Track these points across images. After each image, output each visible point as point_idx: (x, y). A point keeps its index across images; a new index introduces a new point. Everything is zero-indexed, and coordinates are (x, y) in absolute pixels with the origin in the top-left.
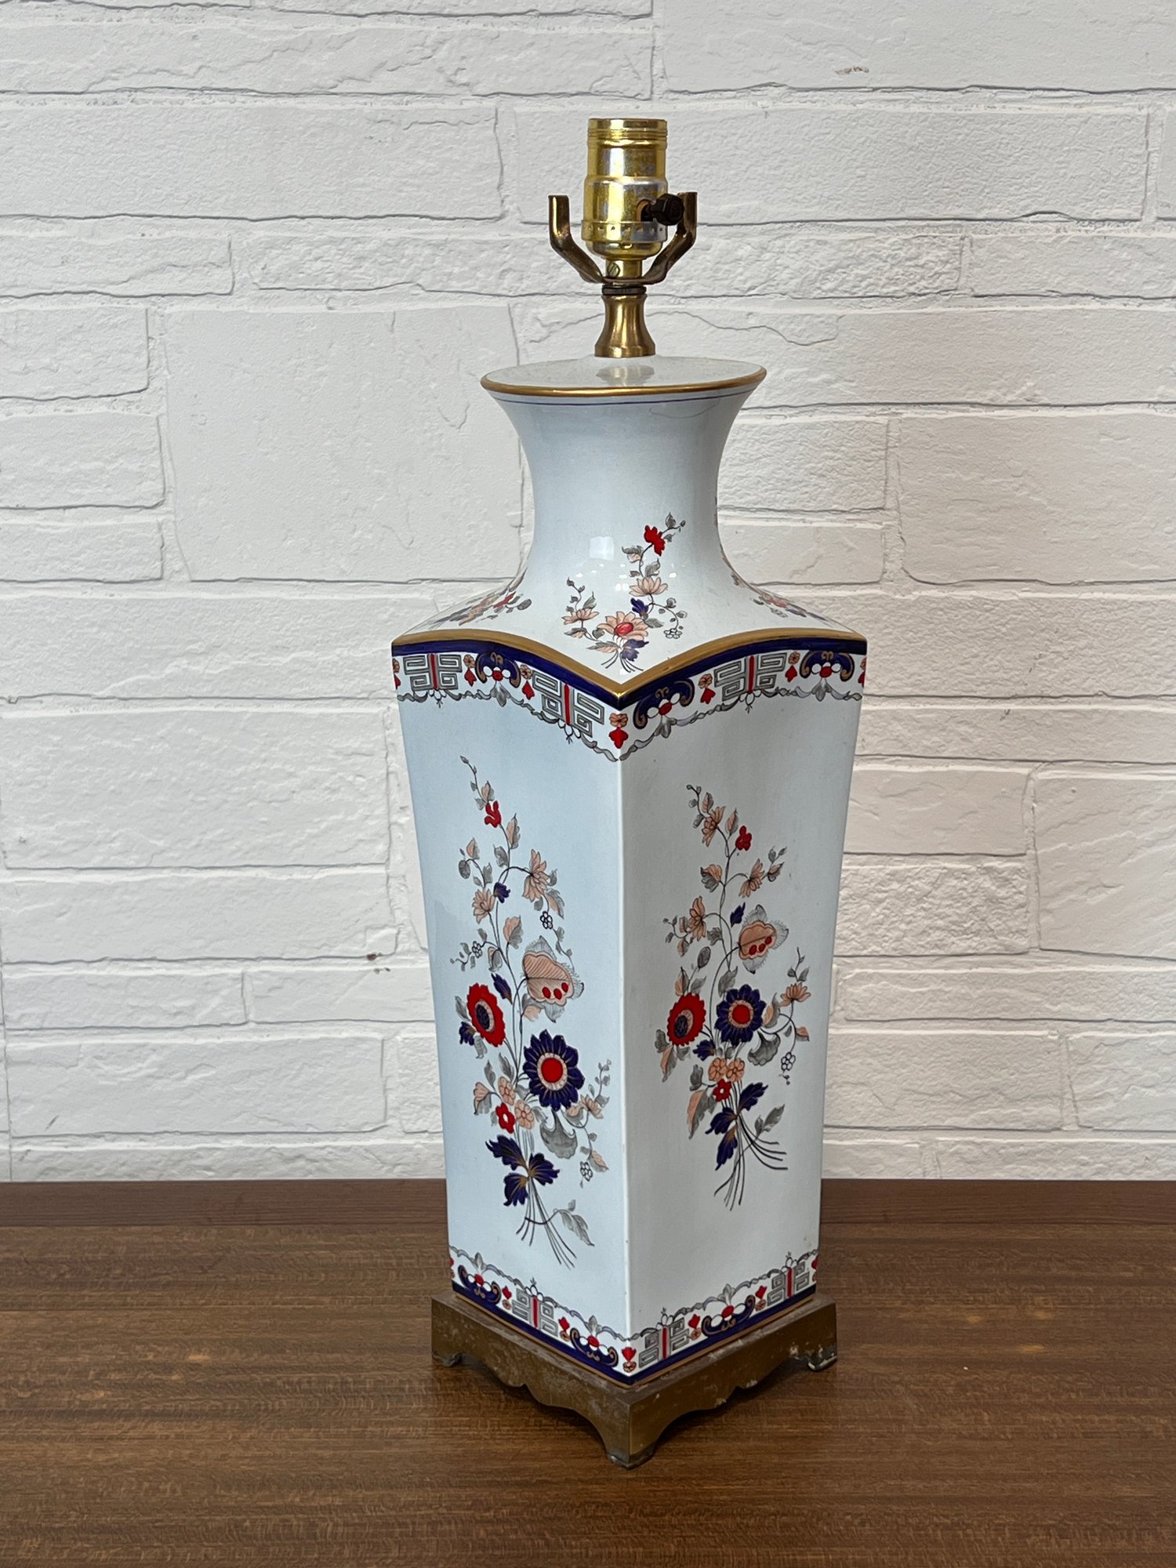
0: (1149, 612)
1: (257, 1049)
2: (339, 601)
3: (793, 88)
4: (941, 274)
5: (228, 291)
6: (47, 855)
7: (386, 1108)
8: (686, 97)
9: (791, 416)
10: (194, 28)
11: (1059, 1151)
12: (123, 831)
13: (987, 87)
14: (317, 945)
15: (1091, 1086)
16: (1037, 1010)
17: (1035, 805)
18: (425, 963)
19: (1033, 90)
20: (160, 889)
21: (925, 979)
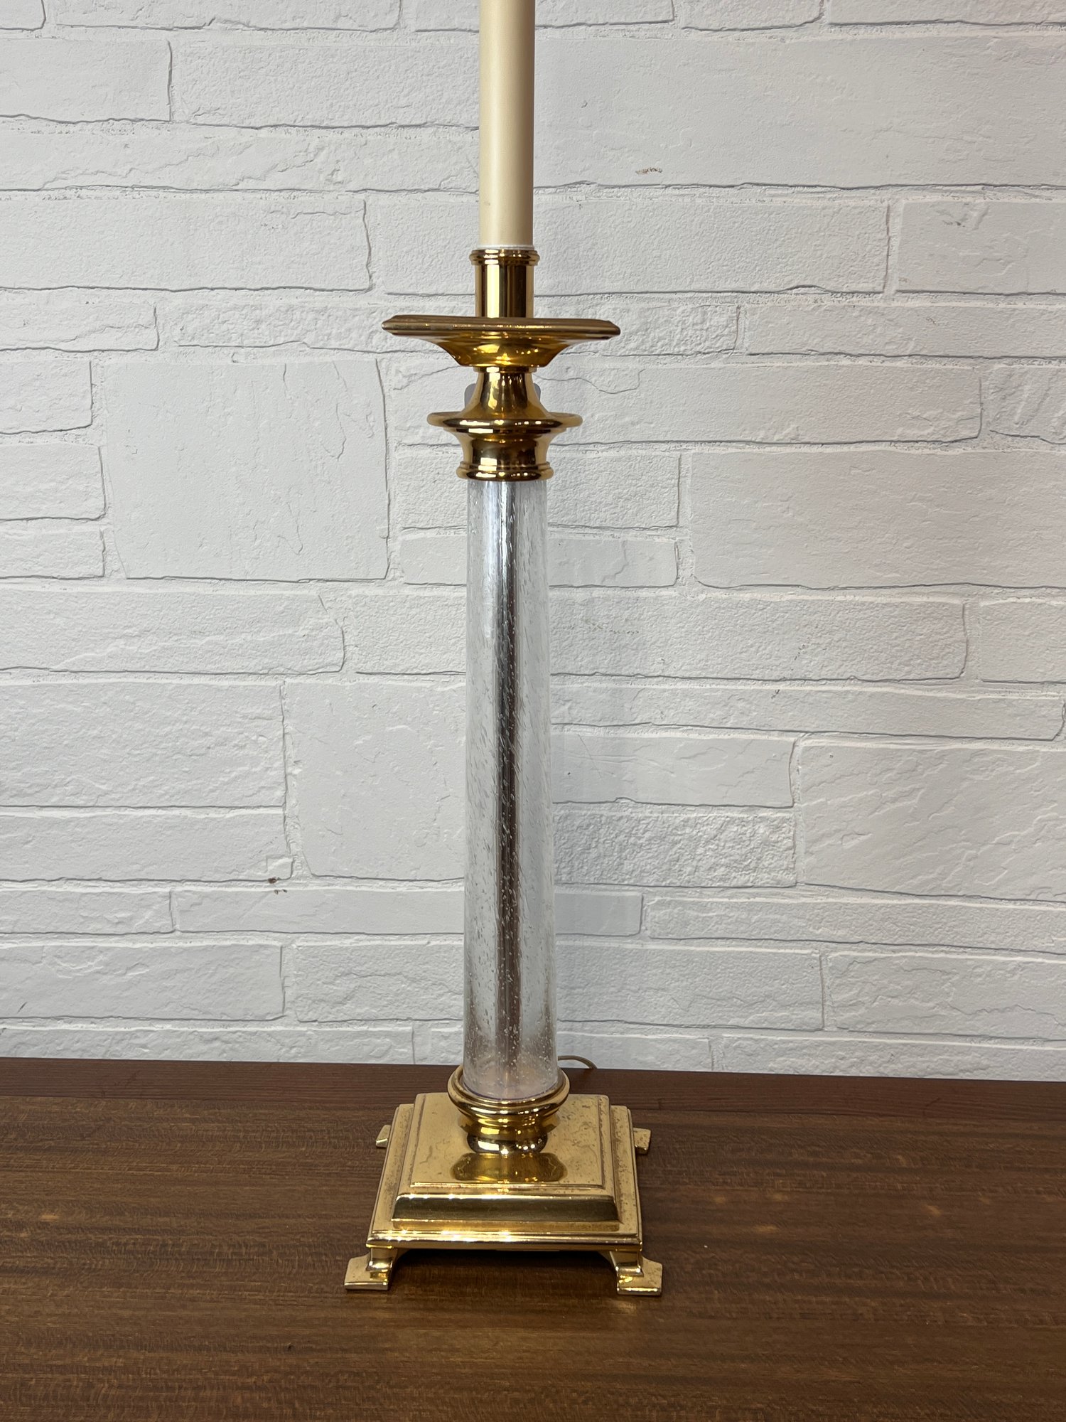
0: (891, 612)
1: (182, 953)
2: (244, 596)
3: (602, 186)
4: (723, 336)
5: (153, 348)
6: (15, 795)
7: (284, 1002)
9: (602, 451)
10: (125, 139)
11: (821, 1048)
12: (74, 777)
13: (758, 185)
15: (847, 995)
16: (803, 933)
17: (800, 767)
18: (315, 886)
19: (795, 186)
20: (104, 823)
21: (713, 906)
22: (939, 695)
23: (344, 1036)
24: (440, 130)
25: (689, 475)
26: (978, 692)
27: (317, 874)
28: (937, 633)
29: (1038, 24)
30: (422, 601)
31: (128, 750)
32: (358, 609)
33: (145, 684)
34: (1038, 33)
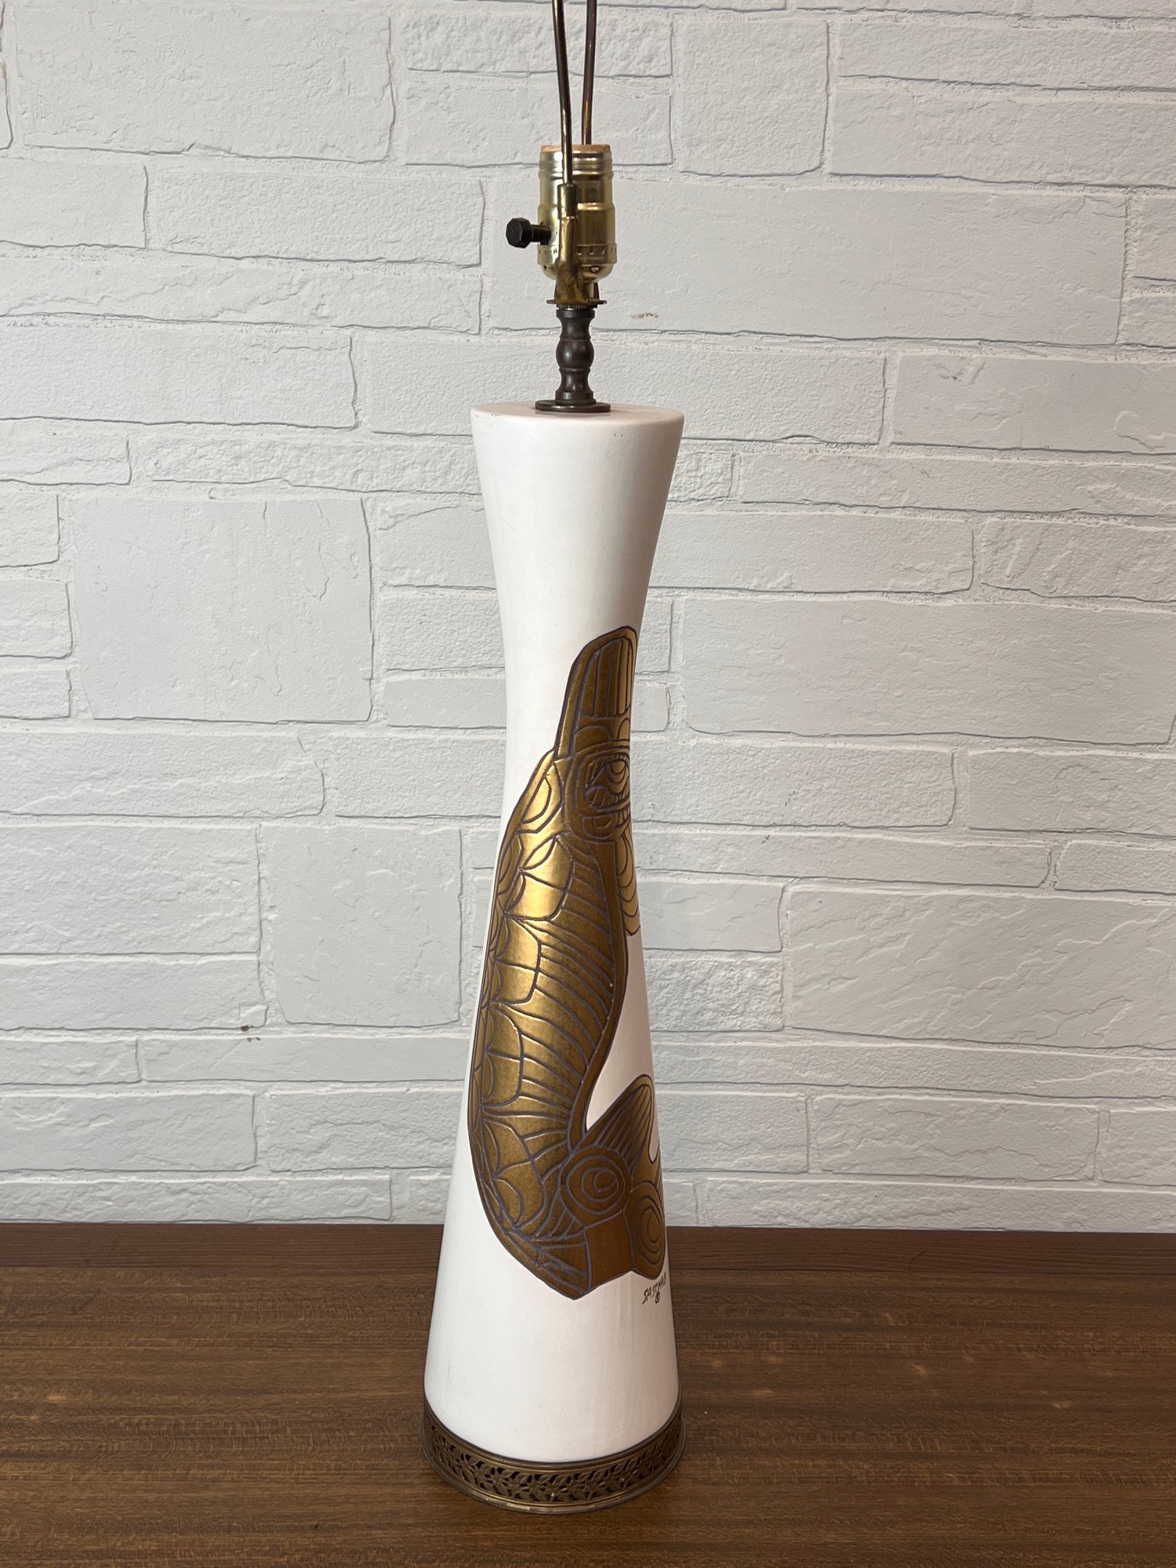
0: (881, 760)
1: (148, 1103)
2: (219, 737)
4: (717, 483)
5: (126, 482)
7: (256, 1152)
8: (510, 333)
10: (97, 265)
11: (806, 1190)
12: (37, 923)
13: (755, 333)
14: (198, 1018)
15: (831, 1138)
16: (789, 1077)
17: (789, 912)
18: (289, 1033)
19: (792, 335)
20: (68, 971)
21: (700, 1050)
22: (927, 842)
23: (319, 1185)
24: (431, 266)
25: (682, 620)
26: (966, 839)
27: (292, 1021)
28: (928, 782)
29: (1035, 183)
30: (406, 744)
31: (93, 896)
32: (339, 751)
33: (113, 827)
34: (1036, 193)
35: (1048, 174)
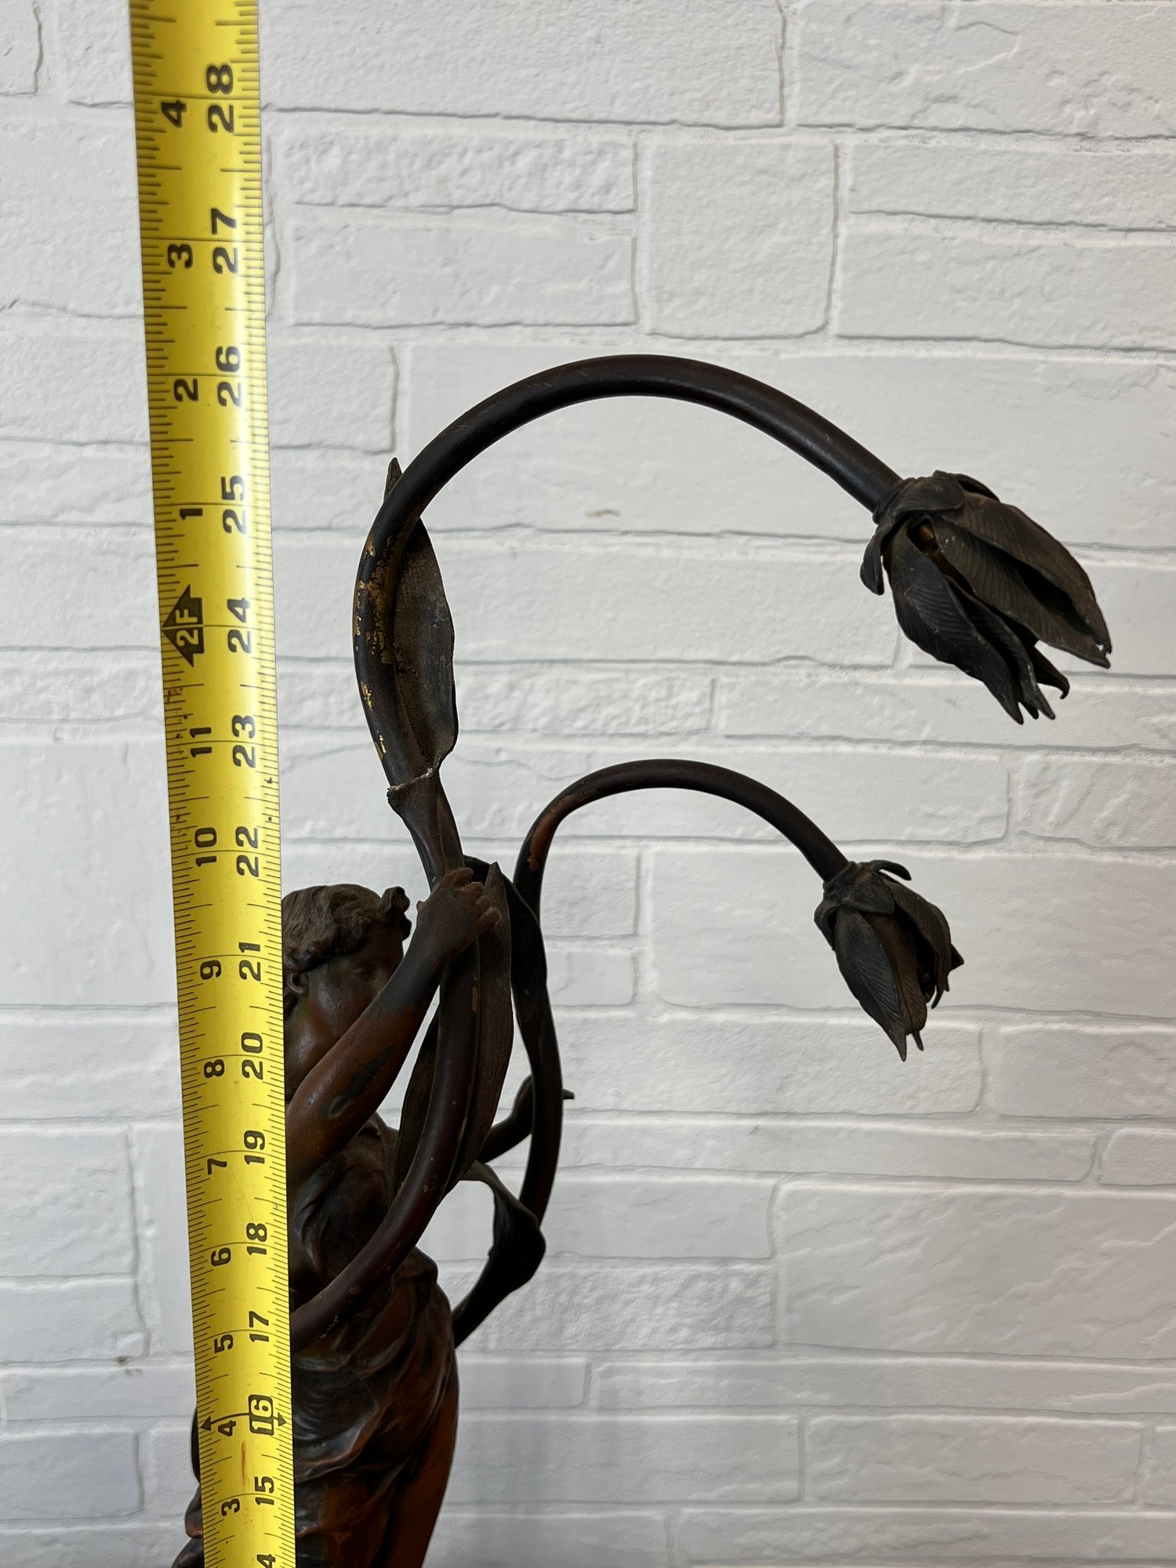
1: (9, 1445)
3: (542, 530)
4: (694, 715)
7: (141, 1495)
11: (798, 1520)
13: (740, 533)
14: (63, 1350)
15: (829, 1463)
17: (782, 1214)
19: (786, 536)
22: (949, 1132)
24: (330, 453)
25: (649, 877)
26: (995, 1128)
27: (178, 1350)
28: (951, 1063)
29: (1096, 348)
34: (1096, 360)
35: (1112, 337)
